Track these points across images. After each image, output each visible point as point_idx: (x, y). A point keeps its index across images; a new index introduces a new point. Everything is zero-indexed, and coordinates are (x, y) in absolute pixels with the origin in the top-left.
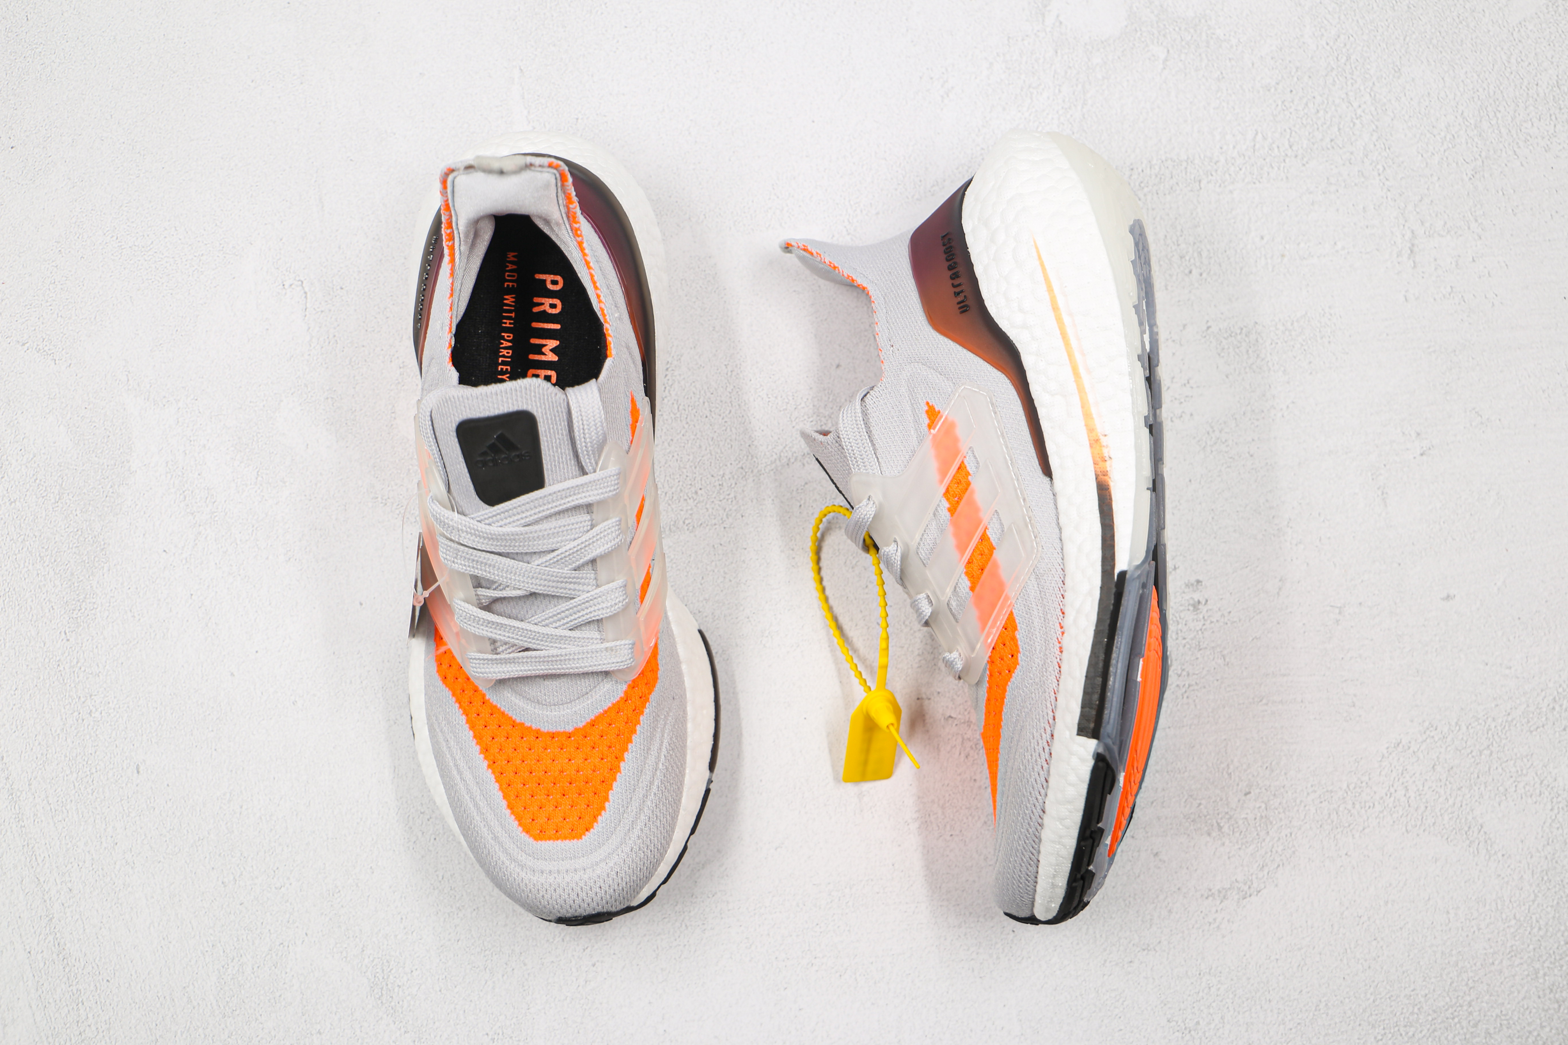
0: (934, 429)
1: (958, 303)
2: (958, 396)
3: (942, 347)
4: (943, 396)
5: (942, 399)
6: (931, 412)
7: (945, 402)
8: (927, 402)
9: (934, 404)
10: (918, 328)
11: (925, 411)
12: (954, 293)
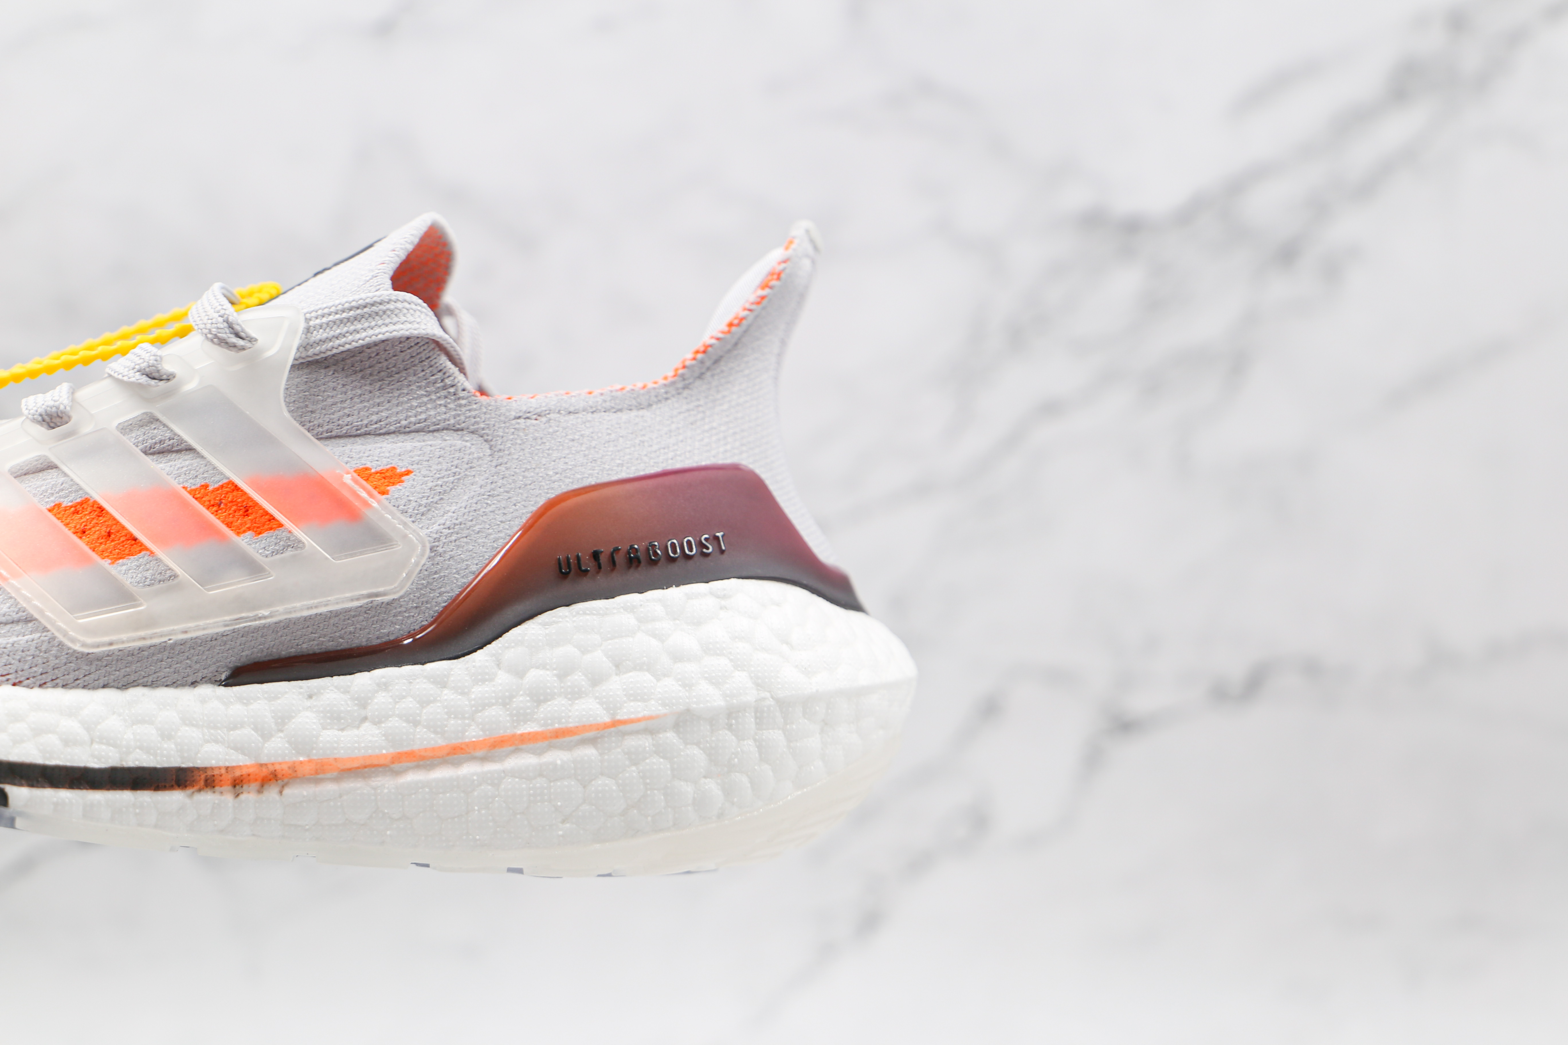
0: (355, 480)
1: (578, 558)
2: (405, 536)
3: (509, 517)
4: (414, 504)
5: (410, 501)
6: (391, 477)
7: (401, 507)
8: (412, 472)
9: (404, 484)
10: (560, 470)
11: (396, 466)
12: (602, 552)
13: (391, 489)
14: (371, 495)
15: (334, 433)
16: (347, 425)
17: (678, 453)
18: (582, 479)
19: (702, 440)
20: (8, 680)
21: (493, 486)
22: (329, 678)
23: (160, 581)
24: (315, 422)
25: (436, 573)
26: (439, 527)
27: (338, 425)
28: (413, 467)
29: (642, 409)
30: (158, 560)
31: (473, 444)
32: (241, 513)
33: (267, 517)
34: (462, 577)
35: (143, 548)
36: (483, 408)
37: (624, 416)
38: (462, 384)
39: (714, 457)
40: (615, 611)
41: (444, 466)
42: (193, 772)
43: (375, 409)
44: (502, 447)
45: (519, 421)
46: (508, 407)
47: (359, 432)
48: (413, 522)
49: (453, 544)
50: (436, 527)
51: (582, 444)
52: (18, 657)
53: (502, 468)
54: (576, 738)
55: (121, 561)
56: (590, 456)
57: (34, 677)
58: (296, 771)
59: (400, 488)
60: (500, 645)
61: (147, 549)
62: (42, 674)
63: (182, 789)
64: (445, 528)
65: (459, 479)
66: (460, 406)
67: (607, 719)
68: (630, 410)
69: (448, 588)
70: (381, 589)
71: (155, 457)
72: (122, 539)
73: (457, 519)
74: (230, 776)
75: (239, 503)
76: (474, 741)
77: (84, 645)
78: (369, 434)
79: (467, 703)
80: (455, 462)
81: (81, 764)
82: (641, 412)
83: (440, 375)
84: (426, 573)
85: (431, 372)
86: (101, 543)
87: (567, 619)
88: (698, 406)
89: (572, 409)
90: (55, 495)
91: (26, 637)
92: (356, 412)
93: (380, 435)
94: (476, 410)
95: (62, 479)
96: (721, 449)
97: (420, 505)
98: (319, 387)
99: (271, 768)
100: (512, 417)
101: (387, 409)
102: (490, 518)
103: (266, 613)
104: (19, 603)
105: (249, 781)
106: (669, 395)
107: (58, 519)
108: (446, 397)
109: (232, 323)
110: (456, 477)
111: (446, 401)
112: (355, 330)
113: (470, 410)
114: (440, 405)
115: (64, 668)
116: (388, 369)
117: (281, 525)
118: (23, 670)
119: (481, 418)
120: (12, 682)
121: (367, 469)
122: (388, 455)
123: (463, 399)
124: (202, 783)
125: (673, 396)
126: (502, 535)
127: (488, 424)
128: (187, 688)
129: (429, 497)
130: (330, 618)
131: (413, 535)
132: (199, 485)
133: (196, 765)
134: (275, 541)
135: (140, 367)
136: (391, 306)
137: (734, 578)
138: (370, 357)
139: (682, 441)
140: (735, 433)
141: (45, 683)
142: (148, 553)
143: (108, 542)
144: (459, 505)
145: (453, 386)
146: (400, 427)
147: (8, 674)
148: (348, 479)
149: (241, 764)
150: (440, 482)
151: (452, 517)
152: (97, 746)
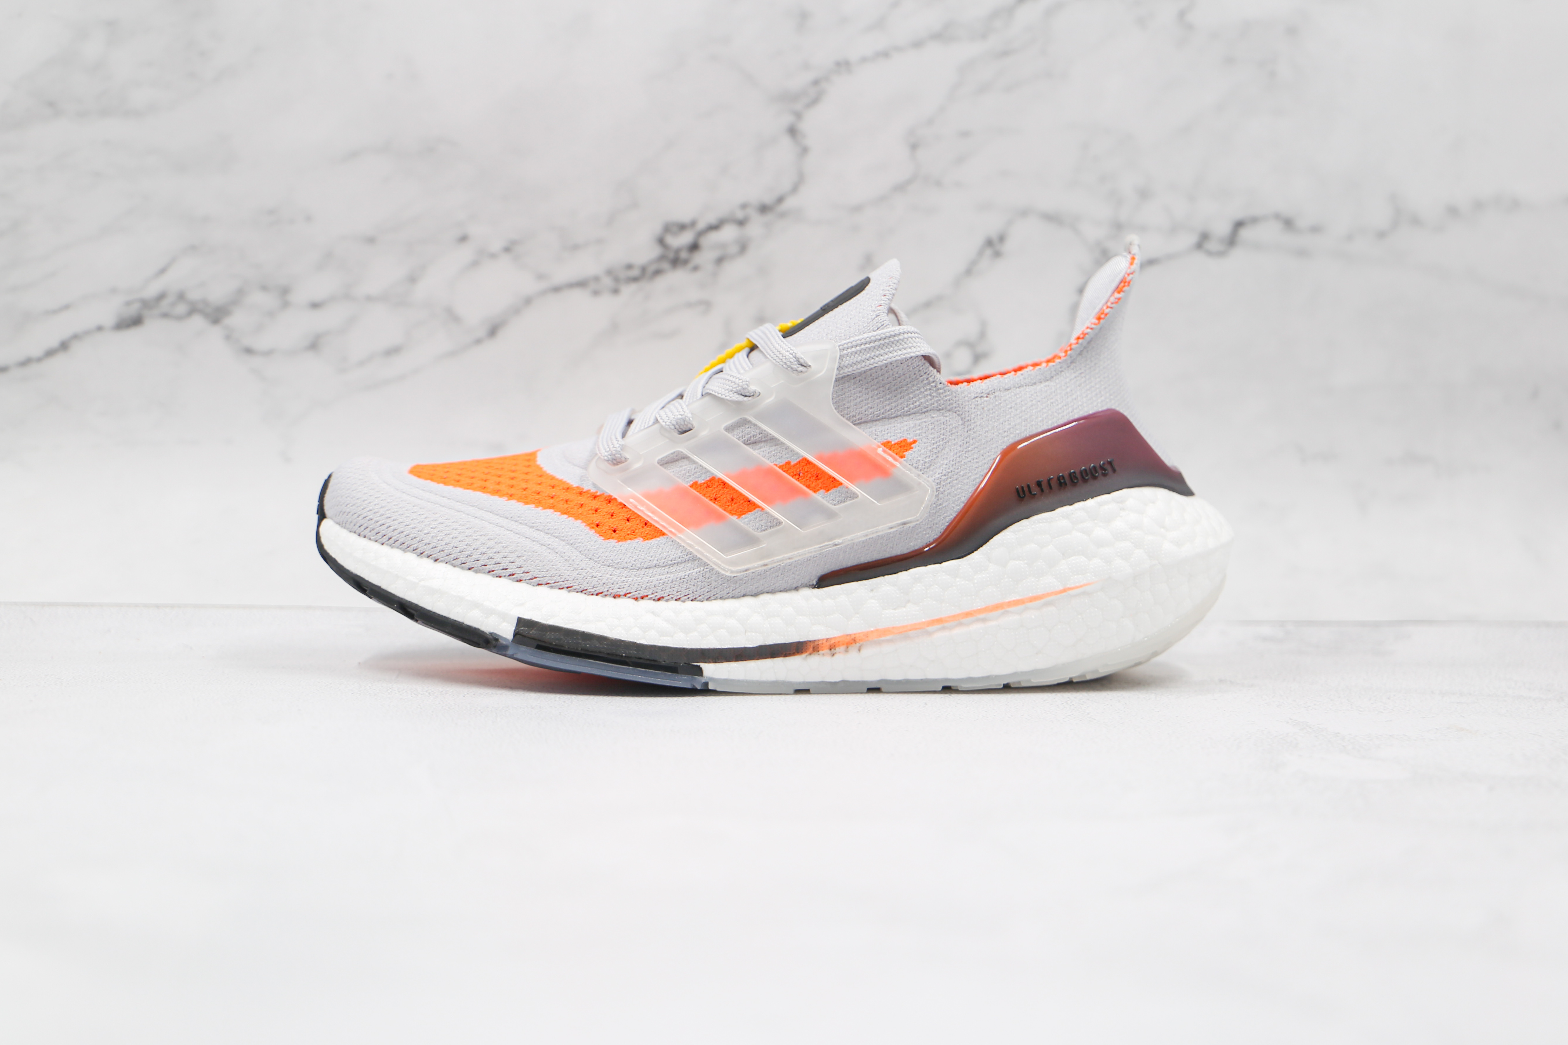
0: (884, 451)
1: (1028, 486)
2: (919, 484)
3: (980, 463)
4: (922, 462)
5: (919, 460)
6: (904, 446)
7: (915, 465)
8: (917, 441)
9: (914, 450)
10: (1006, 429)
11: (906, 438)
12: (1042, 481)
13: (906, 453)
14: (896, 460)
15: (863, 420)
16: (871, 414)
17: (1075, 407)
18: (1021, 433)
19: (1087, 396)
20: (688, 598)
21: (967, 445)
22: (882, 577)
23: (771, 527)
24: (851, 414)
25: (940, 505)
26: (939, 476)
27: (865, 415)
28: (917, 438)
29: (1048, 380)
30: (767, 513)
31: (950, 418)
32: (814, 478)
33: (831, 479)
34: (957, 505)
35: (754, 506)
36: (953, 393)
37: (1039, 387)
38: (940, 380)
39: (1096, 406)
40: (1057, 519)
41: (936, 435)
42: (807, 643)
43: (887, 402)
44: (969, 418)
45: (977, 399)
46: (969, 391)
47: (878, 418)
48: (923, 473)
49: (949, 485)
50: (937, 476)
51: (1016, 410)
52: (693, 583)
53: (971, 432)
54: (1042, 601)
55: (743, 516)
56: (1023, 417)
57: (703, 594)
58: (868, 637)
59: (911, 452)
60: (988, 547)
61: (759, 507)
62: (708, 592)
63: (800, 654)
64: (943, 476)
65: (945, 442)
66: (940, 394)
67: (1061, 588)
68: (1041, 382)
69: (949, 514)
70: (909, 519)
71: (751, 446)
72: (741, 502)
73: (949, 469)
74: (828, 644)
75: (812, 472)
76: (979, 609)
77: (732, 572)
78: (885, 418)
79: (972, 585)
80: (942, 432)
81: (742, 646)
82: (1047, 383)
83: (925, 376)
84: (934, 505)
85: (920, 374)
86: (728, 506)
87: (1029, 527)
88: (1081, 374)
89: (1007, 387)
90: (692, 477)
91: (695, 570)
92: (876, 405)
93: (891, 418)
94: (949, 395)
95: (693, 466)
96: (1099, 401)
97: (925, 463)
98: (850, 391)
99: (853, 637)
100: (973, 397)
101: (895, 402)
102: (969, 465)
103: (840, 541)
104: (686, 549)
105: (839, 646)
106: (1062, 369)
107: (698, 492)
108: (930, 389)
109: (798, 358)
110: (944, 441)
111: (930, 392)
112: (879, 354)
113: (946, 396)
114: (927, 395)
115: (721, 587)
116: (893, 375)
117: (841, 484)
118: (696, 591)
119: (953, 401)
120: (690, 599)
121: (888, 442)
122: (900, 431)
123: (941, 389)
124: (811, 649)
125: (1065, 369)
126: (978, 476)
127: (959, 404)
128: (793, 591)
129: (930, 456)
130: (878, 540)
131: (925, 483)
132: (784, 462)
133: (809, 640)
134: (839, 494)
135: (737, 390)
136: (901, 337)
137: (1125, 488)
138: (882, 369)
139: (1075, 399)
140: (1105, 388)
141: (710, 598)
142: (760, 509)
143: (733, 504)
144: (949, 460)
145: (933, 382)
146: (904, 412)
147: (688, 595)
148: (880, 451)
149: (836, 636)
150: (935, 446)
151: (946, 468)
152: (749, 634)
